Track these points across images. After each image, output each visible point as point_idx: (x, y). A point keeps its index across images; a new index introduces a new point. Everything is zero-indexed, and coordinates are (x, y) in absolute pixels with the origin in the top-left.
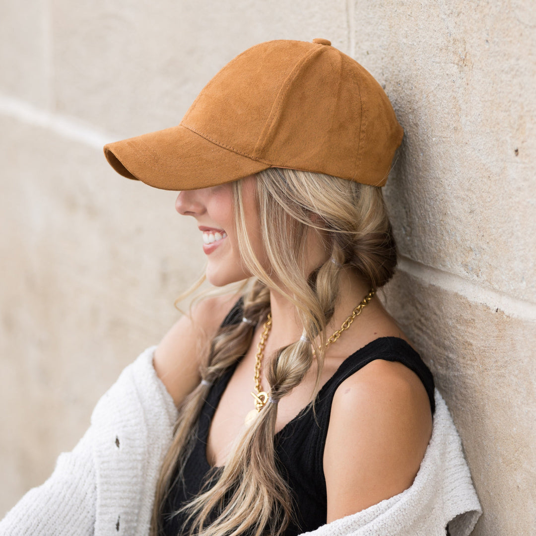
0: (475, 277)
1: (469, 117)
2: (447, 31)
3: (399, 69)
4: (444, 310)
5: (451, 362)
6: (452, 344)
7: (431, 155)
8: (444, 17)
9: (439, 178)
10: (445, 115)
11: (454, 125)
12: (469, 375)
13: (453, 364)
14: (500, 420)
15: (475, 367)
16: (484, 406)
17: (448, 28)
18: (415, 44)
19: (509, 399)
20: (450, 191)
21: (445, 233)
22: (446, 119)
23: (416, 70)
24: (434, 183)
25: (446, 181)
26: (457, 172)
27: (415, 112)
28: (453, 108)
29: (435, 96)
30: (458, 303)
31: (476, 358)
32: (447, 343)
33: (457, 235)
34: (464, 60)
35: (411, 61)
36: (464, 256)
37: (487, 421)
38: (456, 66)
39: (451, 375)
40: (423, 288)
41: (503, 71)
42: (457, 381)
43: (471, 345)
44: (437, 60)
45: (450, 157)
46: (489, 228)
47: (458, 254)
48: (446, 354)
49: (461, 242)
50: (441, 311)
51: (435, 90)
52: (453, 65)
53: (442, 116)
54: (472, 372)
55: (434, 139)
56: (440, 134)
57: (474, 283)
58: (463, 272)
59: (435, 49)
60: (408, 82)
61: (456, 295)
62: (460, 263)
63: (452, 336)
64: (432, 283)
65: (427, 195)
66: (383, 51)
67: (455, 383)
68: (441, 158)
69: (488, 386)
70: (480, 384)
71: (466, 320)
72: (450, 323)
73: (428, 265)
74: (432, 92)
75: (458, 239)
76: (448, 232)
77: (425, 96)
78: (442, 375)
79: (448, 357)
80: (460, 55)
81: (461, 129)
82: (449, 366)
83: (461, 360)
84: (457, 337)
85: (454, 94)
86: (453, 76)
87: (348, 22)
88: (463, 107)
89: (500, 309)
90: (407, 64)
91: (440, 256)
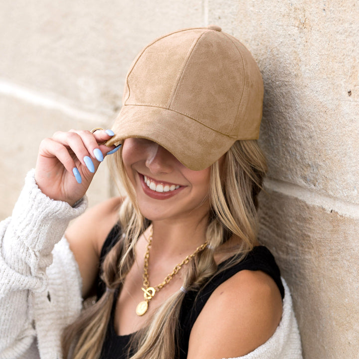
0: (313, 186)
1: (308, 67)
2: (289, 2)
3: (247, 30)
4: (285, 211)
5: (291, 250)
6: (292, 236)
7: (275, 95)
9: (282, 112)
10: (287, 65)
11: (295, 73)
12: (307, 259)
13: (292, 250)
14: (334, 293)
15: (312, 254)
16: (320, 282)
18: (261, 11)
19: (342, 277)
20: (291, 122)
21: (286, 153)
22: (288, 68)
23: (262, 31)
24: (277, 115)
25: (288, 115)
26: (297, 108)
28: (294, 60)
29: (278, 50)
30: (297, 205)
31: (313, 247)
32: (287, 235)
33: (297, 155)
34: (304, 23)
35: (257, 24)
36: (303, 171)
37: (323, 294)
38: (297, 28)
39: (291, 259)
41: (338, 32)
42: (296, 264)
43: (309, 237)
44: (280, 23)
45: (292, 97)
46: (325, 150)
47: (298, 169)
48: (287, 243)
49: (301, 160)
50: (283, 211)
51: (278, 46)
52: (294, 27)
53: (284, 65)
54: (310, 257)
55: (277, 83)
56: (283, 79)
57: (311, 191)
58: (302, 182)
59: (278, 15)
60: (255, 40)
61: (296, 199)
62: (300, 176)
63: (292, 230)
65: (271, 125)
66: (233, 16)
67: (294, 265)
68: (284, 97)
69: (324, 268)
70: (316, 266)
71: (304, 219)
72: (291, 220)
74: (276, 47)
75: (298, 158)
76: (289, 153)
77: (270, 50)
78: (283, 259)
79: (288, 246)
80: (300, 20)
81: (301, 75)
82: (289, 252)
83: (300, 248)
84: (297, 231)
85: (294, 49)
86: (294, 35)
88: (303, 59)
89: (334, 211)
90: (254, 26)
91: (282, 170)
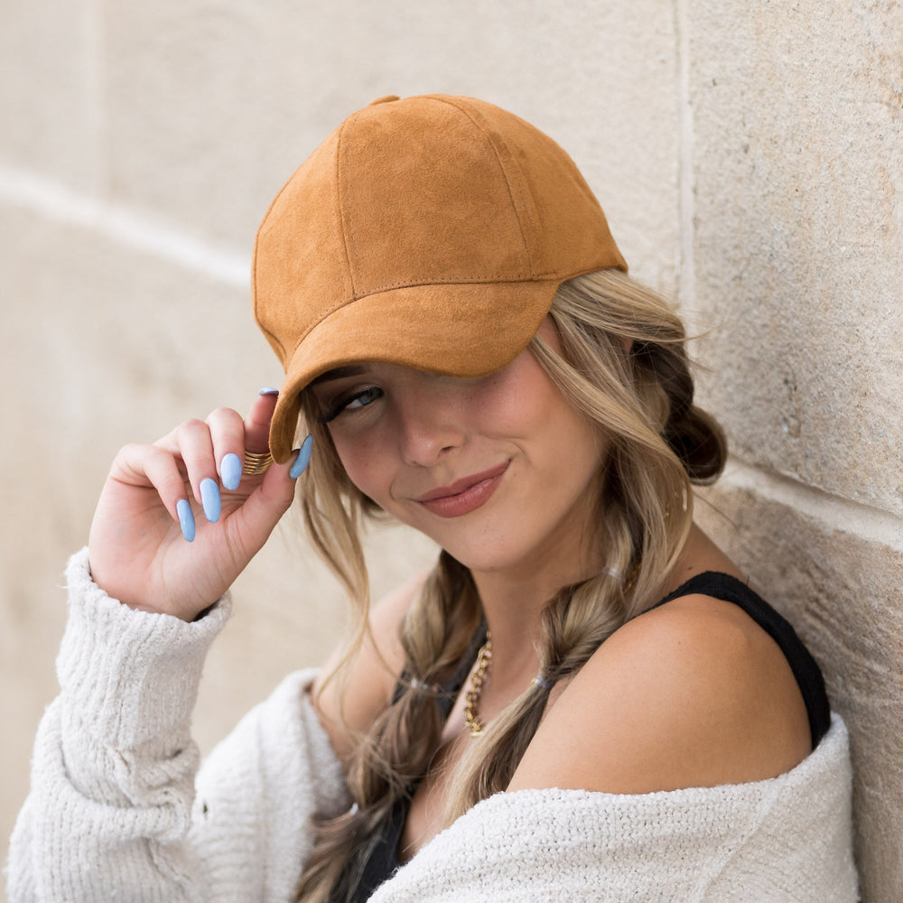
2: (868, 40)
3: (775, 113)
4: (862, 580)
5: (876, 681)
6: (879, 646)
7: (837, 280)
8: (862, 12)
9: (854, 325)
10: (866, 203)
11: (882, 223)
13: (880, 683)
17: (869, 35)
18: (806, 64)
20: (875, 350)
21: (864, 430)
22: (866, 211)
23: (808, 116)
25: (867, 331)
26: (887, 313)
27: (806, 196)
28: (878, 190)
29: (844, 165)
30: (890, 566)
32: (869, 643)
33: (888, 435)
34: (900, 95)
35: (798, 97)
38: (885, 108)
39: (877, 705)
40: (822, 537)
42: (888, 717)
44: (849, 95)
45: (875, 284)
47: (889, 471)
48: (867, 664)
49: (896, 448)
50: (858, 581)
51: (844, 153)
52: (878, 104)
53: (858, 204)
55: (843, 249)
56: (854, 239)
59: (844, 76)
60: (792, 138)
61: (887, 550)
62: (894, 489)
63: (879, 630)
64: (841, 527)
65: (829, 357)
66: (743, 79)
67: (884, 721)
68: (857, 286)
72: (875, 604)
73: (833, 493)
74: (840, 157)
75: (891, 442)
76: (870, 428)
77: (826, 165)
78: (859, 704)
79: (871, 670)
80: (892, 87)
81: (895, 229)
82: (873, 688)
83: (896, 677)
84: (889, 631)
85: (881, 161)
86: (879, 126)
87: (676, 22)
88: (900, 186)
90: (790, 104)
91: (856, 476)
